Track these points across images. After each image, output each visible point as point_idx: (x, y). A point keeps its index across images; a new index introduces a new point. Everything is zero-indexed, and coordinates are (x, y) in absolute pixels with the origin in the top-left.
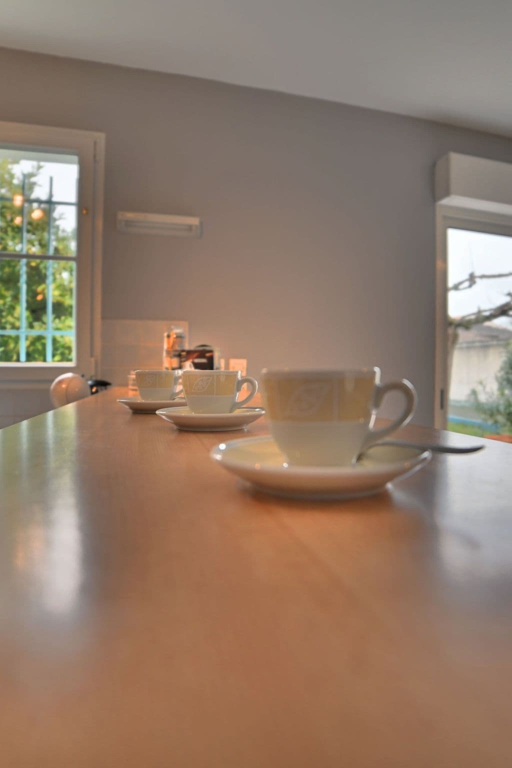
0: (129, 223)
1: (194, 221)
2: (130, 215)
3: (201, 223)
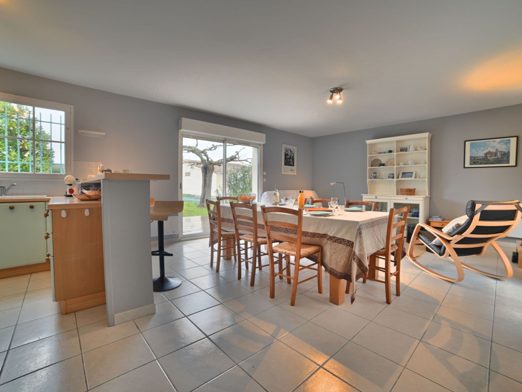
0: (82, 133)
1: (104, 134)
2: (83, 131)
3: (106, 134)
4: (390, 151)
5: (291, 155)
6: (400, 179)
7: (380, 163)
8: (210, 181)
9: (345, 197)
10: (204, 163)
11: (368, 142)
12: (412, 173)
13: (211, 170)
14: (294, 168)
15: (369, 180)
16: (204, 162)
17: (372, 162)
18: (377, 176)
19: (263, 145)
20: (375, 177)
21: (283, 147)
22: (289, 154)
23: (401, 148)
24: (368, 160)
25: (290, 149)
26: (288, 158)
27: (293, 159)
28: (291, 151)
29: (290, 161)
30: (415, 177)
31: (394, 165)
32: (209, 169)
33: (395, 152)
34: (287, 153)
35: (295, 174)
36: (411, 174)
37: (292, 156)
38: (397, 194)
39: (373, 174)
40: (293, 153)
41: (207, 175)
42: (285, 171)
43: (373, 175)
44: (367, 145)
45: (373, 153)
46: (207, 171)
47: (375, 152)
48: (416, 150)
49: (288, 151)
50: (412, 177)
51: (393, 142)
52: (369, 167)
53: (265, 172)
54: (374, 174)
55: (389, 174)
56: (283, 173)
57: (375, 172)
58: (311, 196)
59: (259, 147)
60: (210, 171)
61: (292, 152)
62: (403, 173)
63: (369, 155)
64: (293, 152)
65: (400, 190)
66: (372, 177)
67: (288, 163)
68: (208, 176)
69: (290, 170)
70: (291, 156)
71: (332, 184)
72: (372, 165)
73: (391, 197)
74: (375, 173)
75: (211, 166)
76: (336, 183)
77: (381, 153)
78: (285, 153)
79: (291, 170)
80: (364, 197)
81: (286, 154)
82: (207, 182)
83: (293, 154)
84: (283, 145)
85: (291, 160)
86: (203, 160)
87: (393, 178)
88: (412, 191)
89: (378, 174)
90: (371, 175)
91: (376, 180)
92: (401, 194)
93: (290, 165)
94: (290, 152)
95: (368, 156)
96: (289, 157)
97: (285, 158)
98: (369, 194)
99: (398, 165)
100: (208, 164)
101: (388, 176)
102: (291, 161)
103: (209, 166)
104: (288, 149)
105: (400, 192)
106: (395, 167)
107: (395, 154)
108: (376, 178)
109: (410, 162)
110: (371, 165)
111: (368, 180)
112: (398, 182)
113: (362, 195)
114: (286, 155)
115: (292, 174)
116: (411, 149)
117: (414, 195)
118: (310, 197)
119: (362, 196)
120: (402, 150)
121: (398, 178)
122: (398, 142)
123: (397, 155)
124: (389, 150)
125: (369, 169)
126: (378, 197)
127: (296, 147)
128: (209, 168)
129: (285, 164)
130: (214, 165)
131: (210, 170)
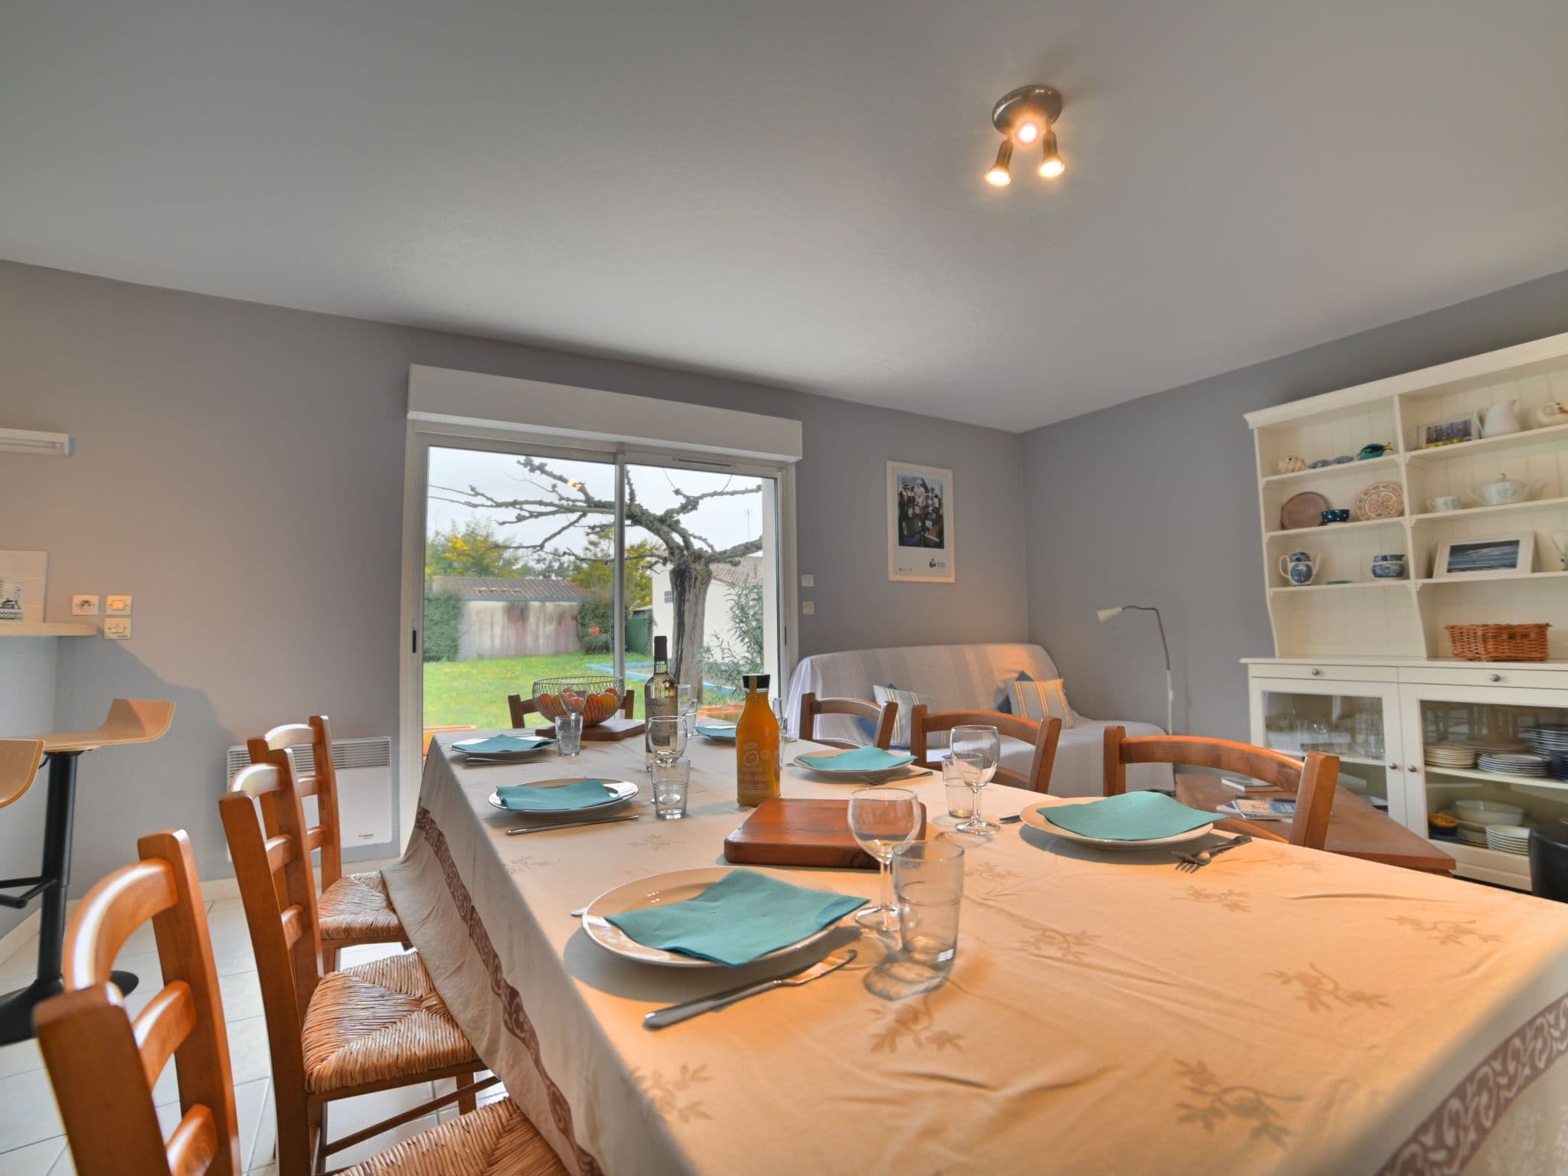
3: (70, 440)
4: (1375, 450)
5: (930, 502)
6: (1441, 576)
7: (1324, 509)
8: (696, 615)
9: (1168, 668)
10: (677, 557)
11: (1256, 419)
12: (1516, 543)
13: (700, 578)
14: (946, 555)
15: (1276, 593)
16: (677, 552)
17: (1283, 509)
18: (1315, 571)
19: (797, 464)
20: (1305, 577)
21: (889, 471)
22: (920, 500)
23: (1429, 429)
24: (1264, 500)
25: (923, 480)
26: (914, 514)
27: (939, 521)
28: (929, 486)
29: (925, 529)
30: (1538, 565)
31: (1401, 514)
32: (691, 575)
33: (1401, 446)
34: (910, 494)
35: (952, 580)
36: (1507, 549)
37: (931, 508)
38: (1434, 654)
39: (1291, 561)
40: (936, 496)
41: (687, 597)
42: (900, 569)
43: (1290, 565)
44: (1251, 432)
45: (1282, 465)
46: (687, 584)
47: (1297, 459)
48: (1525, 423)
49: (916, 489)
50: (1513, 565)
51: (1384, 403)
52: (1268, 530)
53: (808, 576)
54: (1298, 560)
55: (1376, 557)
56: (892, 577)
57: (1303, 554)
58: (1020, 668)
59: (779, 476)
60: (698, 583)
61: (933, 490)
62: (1456, 550)
63: (1263, 476)
64: (937, 492)
65: (1446, 636)
66: (1290, 577)
67: (918, 537)
68: (689, 600)
69: (929, 565)
70: (927, 506)
71: (1103, 615)
72: (1286, 523)
73: (1400, 668)
74: (1302, 557)
75: (698, 567)
76: (1123, 609)
77: (1325, 463)
78: (901, 495)
79: (932, 565)
80: (1253, 671)
81: (906, 499)
82: (688, 619)
83: (936, 501)
84: (890, 464)
85: (929, 524)
86: (672, 547)
87: (1402, 573)
88: (1525, 636)
89: (1318, 559)
90: (1285, 571)
91: (1306, 591)
92: (1460, 656)
93: (926, 544)
94: (922, 489)
95: (1262, 482)
96: (917, 511)
97: (903, 517)
98: (1282, 656)
99: (1425, 510)
100: (690, 560)
101: (1375, 566)
102: (928, 529)
103: (693, 566)
104: (915, 479)
105: (1447, 644)
106: (1408, 521)
107: (1402, 457)
108: (1308, 583)
109: (1493, 491)
110: (1278, 522)
111: (1270, 592)
112: (1432, 597)
113: (1243, 661)
114: (905, 504)
115: (936, 579)
116: (1496, 423)
117: (1542, 660)
118: (1015, 671)
119: (1246, 666)
120: (1437, 436)
121: (1429, 574)
122: (1410, 400)
123: (1411, 465)
124: (1366, 444)
125: (1272, 540)
126: (1328, 673)
127: (949, 473)
128: (694, 573)
129: (903, 541)
130: (709, 562)
131: (696, 578)
